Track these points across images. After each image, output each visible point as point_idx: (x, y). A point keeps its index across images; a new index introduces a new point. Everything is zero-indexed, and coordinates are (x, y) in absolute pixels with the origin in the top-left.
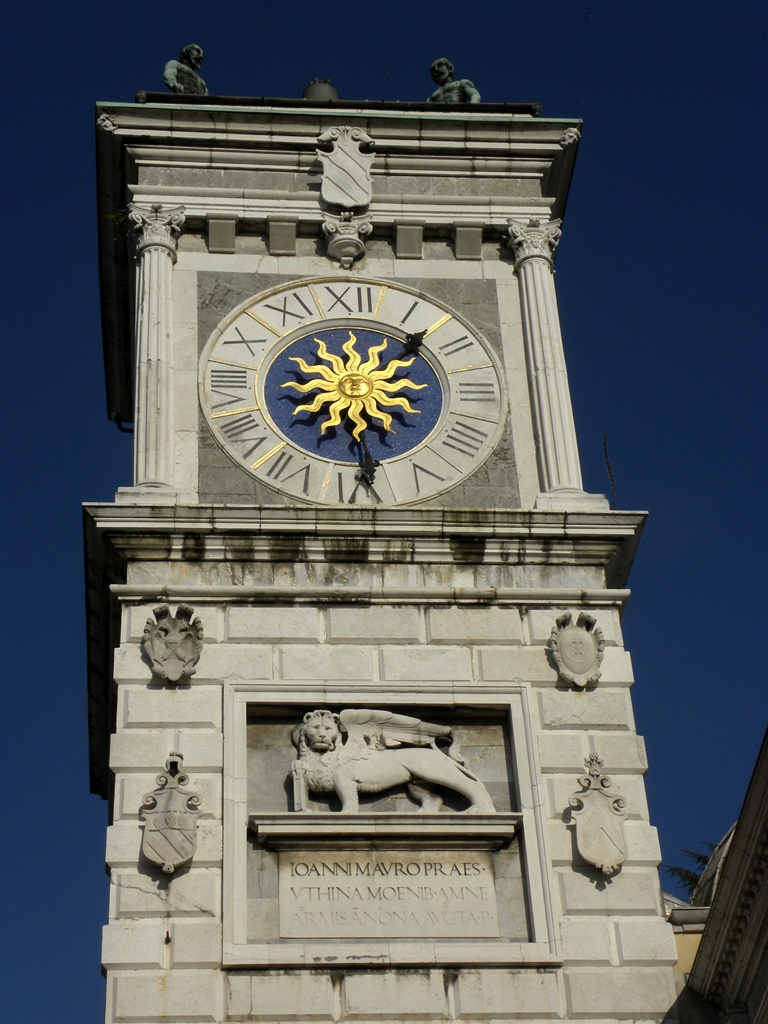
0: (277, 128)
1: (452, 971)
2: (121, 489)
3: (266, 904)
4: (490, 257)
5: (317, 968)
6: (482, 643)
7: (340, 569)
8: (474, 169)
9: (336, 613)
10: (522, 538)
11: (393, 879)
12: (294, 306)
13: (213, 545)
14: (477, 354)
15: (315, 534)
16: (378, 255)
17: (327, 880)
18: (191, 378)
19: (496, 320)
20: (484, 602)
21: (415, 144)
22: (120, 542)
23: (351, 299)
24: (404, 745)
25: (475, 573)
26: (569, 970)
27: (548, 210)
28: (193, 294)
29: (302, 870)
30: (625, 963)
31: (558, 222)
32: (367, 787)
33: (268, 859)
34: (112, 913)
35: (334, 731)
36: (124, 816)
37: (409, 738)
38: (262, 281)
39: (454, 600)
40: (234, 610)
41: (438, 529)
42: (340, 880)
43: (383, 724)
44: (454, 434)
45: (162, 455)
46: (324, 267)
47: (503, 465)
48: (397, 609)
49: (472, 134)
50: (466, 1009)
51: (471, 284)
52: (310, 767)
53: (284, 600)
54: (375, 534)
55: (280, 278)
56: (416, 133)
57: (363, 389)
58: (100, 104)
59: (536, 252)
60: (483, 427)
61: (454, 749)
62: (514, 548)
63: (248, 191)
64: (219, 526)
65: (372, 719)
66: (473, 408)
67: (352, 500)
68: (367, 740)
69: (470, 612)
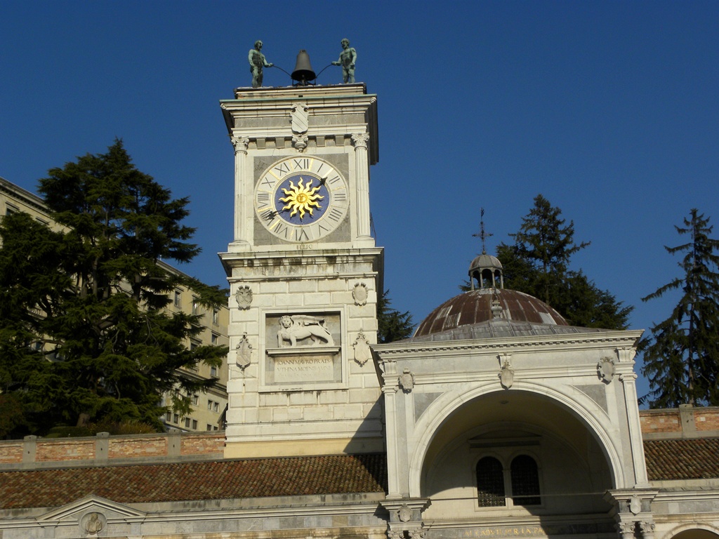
0: (277, 104)
1: (319, 392)
2: (230, 244)
3: (271, 372)
4: (347, 144)
5: (283, 392)
6: (334, 291)
7: (294, 267)
8: (342, 112)
9: (292, 283)
10: (347, 256)
11: (305, 365)
12: (284, 168)
13: (256, 262)
14: (341, 182)
15: (286, 258)
16: (311, 146)
17: (287, 365)
18: (251, 198)
19: (347, 169)
20: (335, 278)
21: (322, 105)
22: (229, 263)
23: (302, 164)
24: (310, 324)
25: (334, 267)
26: (350, 390)
27: (365, 127)
28: (252, 165)
29: (281, 363)
30: (365, 388)
31: (368, 133)
32: (298, 338)
33: (272, 360)
34: (229, 378)
35: (290, 321)
36: (232, 350)
37: (312, 322)
38: (274, 159)
39: (326, 277)
40: (262, 283)
41: (322, 255)
42: (291, 365)
43: (304, 319)
44: (332, 214)
45: (242, 229)
46: (293, 152)
47: (346, 224)
48: (310, 281)
49: (341, 101)
50: (322, 402)
51: (340, 155)
52: (283, 332)
53: (277, 280)
54: (303, 257)
55: (280, 157)
56: (322, 102)
57: (304, 199)
58: (221, 101)
59: (361, 145)
60: (341, 210)
61: (324, 324)
62: (345, 259)
63: (269, 128)
64: (257, 257)
65: (301, 318)
66: (338, 203)
67: (300, 240)
68: (299, 324)
69: (331, 281)
